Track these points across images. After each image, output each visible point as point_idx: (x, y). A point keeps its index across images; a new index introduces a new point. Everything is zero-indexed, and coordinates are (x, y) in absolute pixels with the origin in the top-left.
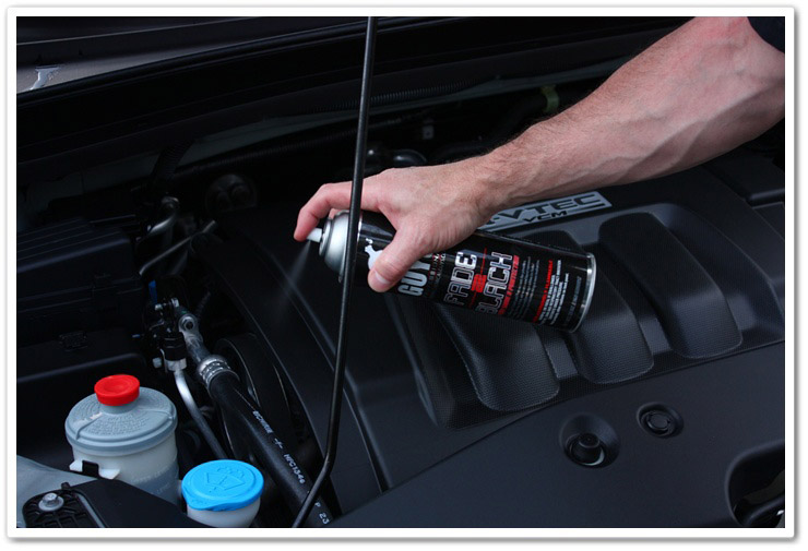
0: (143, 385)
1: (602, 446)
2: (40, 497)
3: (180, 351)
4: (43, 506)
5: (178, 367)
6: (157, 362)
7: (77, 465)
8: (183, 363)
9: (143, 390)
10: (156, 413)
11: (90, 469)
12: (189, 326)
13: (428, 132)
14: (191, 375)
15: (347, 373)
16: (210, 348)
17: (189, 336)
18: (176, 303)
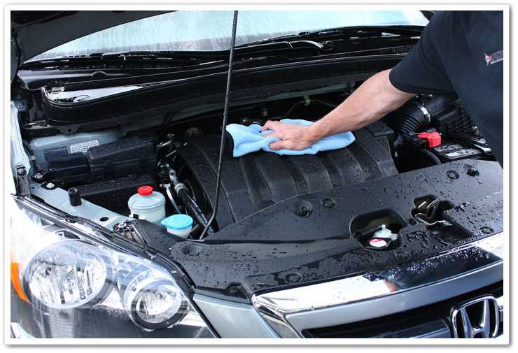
0: (154, 190)
1: (308, 211)
2: (118, 224)
3: (168, 181)
4: (119, 226)
5: (167, 186)
6: (161, 185)
7: (131, 216)
8: (169, 185)
9: (154, 192)
10: (158, 198)
11: (136, 216)
12: (173, 174)
13: (265, 114)
14: (172, 188)
15: (222, 183)
16: (180, 181)
17: (172, 178)
18: (168, 165)
